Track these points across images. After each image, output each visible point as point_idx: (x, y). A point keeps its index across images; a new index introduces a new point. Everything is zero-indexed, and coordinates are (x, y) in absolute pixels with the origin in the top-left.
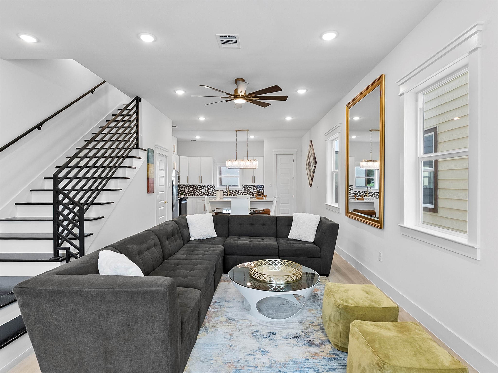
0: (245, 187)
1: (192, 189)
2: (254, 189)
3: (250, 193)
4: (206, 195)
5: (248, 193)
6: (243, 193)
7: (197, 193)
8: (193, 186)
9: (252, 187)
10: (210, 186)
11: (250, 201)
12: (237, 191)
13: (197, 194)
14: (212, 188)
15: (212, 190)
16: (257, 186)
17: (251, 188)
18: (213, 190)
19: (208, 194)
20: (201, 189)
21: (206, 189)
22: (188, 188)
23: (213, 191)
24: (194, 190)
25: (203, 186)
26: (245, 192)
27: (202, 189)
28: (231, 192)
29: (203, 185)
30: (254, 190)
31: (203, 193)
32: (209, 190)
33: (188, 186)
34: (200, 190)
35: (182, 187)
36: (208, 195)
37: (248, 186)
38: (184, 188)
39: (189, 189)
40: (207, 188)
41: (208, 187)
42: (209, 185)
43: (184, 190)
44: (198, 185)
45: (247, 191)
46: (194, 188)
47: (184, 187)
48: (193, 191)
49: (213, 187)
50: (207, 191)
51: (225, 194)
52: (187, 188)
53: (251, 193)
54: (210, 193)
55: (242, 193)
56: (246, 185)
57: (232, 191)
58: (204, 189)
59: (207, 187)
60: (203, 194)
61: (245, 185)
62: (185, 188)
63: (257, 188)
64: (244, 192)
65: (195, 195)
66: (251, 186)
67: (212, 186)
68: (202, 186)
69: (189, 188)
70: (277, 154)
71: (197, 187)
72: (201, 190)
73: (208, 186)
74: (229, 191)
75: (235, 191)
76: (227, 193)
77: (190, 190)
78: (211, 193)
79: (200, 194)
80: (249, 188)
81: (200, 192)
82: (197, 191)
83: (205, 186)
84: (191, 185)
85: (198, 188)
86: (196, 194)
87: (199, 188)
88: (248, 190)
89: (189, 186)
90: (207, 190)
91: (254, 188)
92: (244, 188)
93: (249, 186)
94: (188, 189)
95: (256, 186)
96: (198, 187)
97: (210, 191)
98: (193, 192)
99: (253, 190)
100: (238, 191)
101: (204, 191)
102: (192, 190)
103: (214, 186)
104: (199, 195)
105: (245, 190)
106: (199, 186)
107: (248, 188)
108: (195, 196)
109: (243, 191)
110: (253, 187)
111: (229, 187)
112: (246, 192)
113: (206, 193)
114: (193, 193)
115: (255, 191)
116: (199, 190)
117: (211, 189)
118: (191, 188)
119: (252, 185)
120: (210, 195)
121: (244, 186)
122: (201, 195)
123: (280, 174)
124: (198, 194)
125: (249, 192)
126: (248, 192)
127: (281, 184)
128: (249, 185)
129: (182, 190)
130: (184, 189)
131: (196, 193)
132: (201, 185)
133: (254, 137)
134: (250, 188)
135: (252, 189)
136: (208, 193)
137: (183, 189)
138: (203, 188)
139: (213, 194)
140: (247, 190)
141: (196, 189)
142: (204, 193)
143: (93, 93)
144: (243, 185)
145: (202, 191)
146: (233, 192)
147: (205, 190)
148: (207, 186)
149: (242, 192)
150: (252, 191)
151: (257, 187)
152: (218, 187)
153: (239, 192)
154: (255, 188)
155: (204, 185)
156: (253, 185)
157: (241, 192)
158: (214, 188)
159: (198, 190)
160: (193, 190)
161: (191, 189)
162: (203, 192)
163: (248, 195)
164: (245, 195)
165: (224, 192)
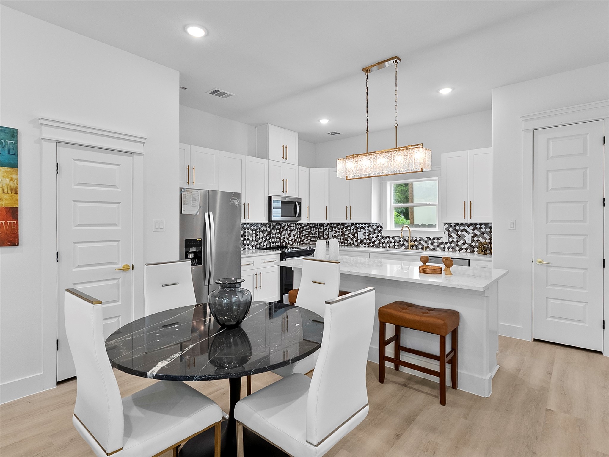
0: (451, 229)
1: (342, 232)
2: (476, 235)
3: (464, 244)
4: (365, 244)
5: (459, 243)
6: (446, 243)
7: (350, 241)
8: (342, 227)
9: (470, 229)
10: (373, 226)
12: (429, 239)
13: (349, 242)
14: (376, 231)
15: (376, 235)
16: (483, 226)
17: (466, 231)
18: (378, 236)
19: (370, 243)
20: (356, 232)
21: (365, 233)
22: (334, 229)
23: (379, 238)
24: (345, 235)
25: (361, 226)
26: (451, 243)
27: (359, 232)
28: (416, 240)
29: (359, 224)
30: (476, 239)
31: (359, 241)
32: (371, 236)
35: (325, 228)
36: (368, 244)
37: (457, 228)
38: (327, 230)
39: (336, 232)
40: (367, 231)
41: (370, 228)
42: (371, 225)
43: (328, 234)
44: (350, 225)
45: (455, 240)
46: (345, 229)
47: (327, 228)
48: (342, 235)
49: (379, 229)
50: (367, 237)
51: (403, 244)
52: (332, 231)
53: (466, 246)
54: (373, 240)
55: (442, 243)
56: (453, 225)
57: (418, 239)
58: (362, 233)
59: (367, 228)
60: (360, 242)
61: (450, 226)
62: (330, 230)
63: (483, 233)
64: (447, 241)
65: (346, 244)
66: (466, 228)
67: (376, 225)
69: (336, 229)
70: (533, 130)
71: (349, 228)
72: (356, 235)
73: (368, 227)
74: (412, 237)
75: (426, 239)
76: (407, 241)
77: (338, 233)
78: (375, 242)
79: (355, 242)
80: (462, 231)
81: (355, 239)
82: (349, 237)
83: (364, 226)
84: (339, 224)
85: (352, 231)
86: (347, 243)
87: (353, 230)
88: (460, 236)
89: (335, 225)
90: (367, 234)
91: (476, 231)
92: (449, 231)
93: (462, 228)
94: (334, 232)
95: (481, 228)
96: (352, 228)
97: (373, 237)
98: (342, 238)
99: (473, 237)
100: (434, 239)
101: (361, 236)
102: (341, 233)
103: (381, 227)
104: (353, 243)
105: (451, 236)
106: (353, 227)
107: (460, 233)
108: (346, 247)
109: (445, 238)
110: (473, 230)
111: (410, 230)
112: (453, 241)
113: (365, 241)
114: (342, 240)
115: (478, 240)
116: (353, 235)
117: (375, 233)
118: (339, 229)
119: (469, 226)
120: (373, 246)
121: (447, 226)
122: (356, 244)
123: (547, 191)
124: (350, 243)
125: (462, 242)
126: (457, 242)
127: (552, 221)
128: (462, 224)
129: (325, 233)
130: (328, 232)
131: (348, 241)
132: (356, 224)
133: (450, 90)
134: (464, 233)
135: (469, 233)
136: (368, 241)
137: (326, 232)
138: (359, 230)
139: (379, 243)
140: (455, 236)
141: (347, 232)
142: (362, 241)
144: (445, 224)
145: (357, 237)
146: (420, 240)
149: (444, 242)
150: (468, 238)
151: (483, 230)
152: (388, 229)
153: (436, 241)
154: (478, 233)
155: (362, 224)
156: (471, 225)
157: (440, 241)
158: (381, 230)
159: (350, 235)
160: (343, 234)
161: (339, 232)
163: (459, 250)
164: (451, 250)
165: (402, 240)
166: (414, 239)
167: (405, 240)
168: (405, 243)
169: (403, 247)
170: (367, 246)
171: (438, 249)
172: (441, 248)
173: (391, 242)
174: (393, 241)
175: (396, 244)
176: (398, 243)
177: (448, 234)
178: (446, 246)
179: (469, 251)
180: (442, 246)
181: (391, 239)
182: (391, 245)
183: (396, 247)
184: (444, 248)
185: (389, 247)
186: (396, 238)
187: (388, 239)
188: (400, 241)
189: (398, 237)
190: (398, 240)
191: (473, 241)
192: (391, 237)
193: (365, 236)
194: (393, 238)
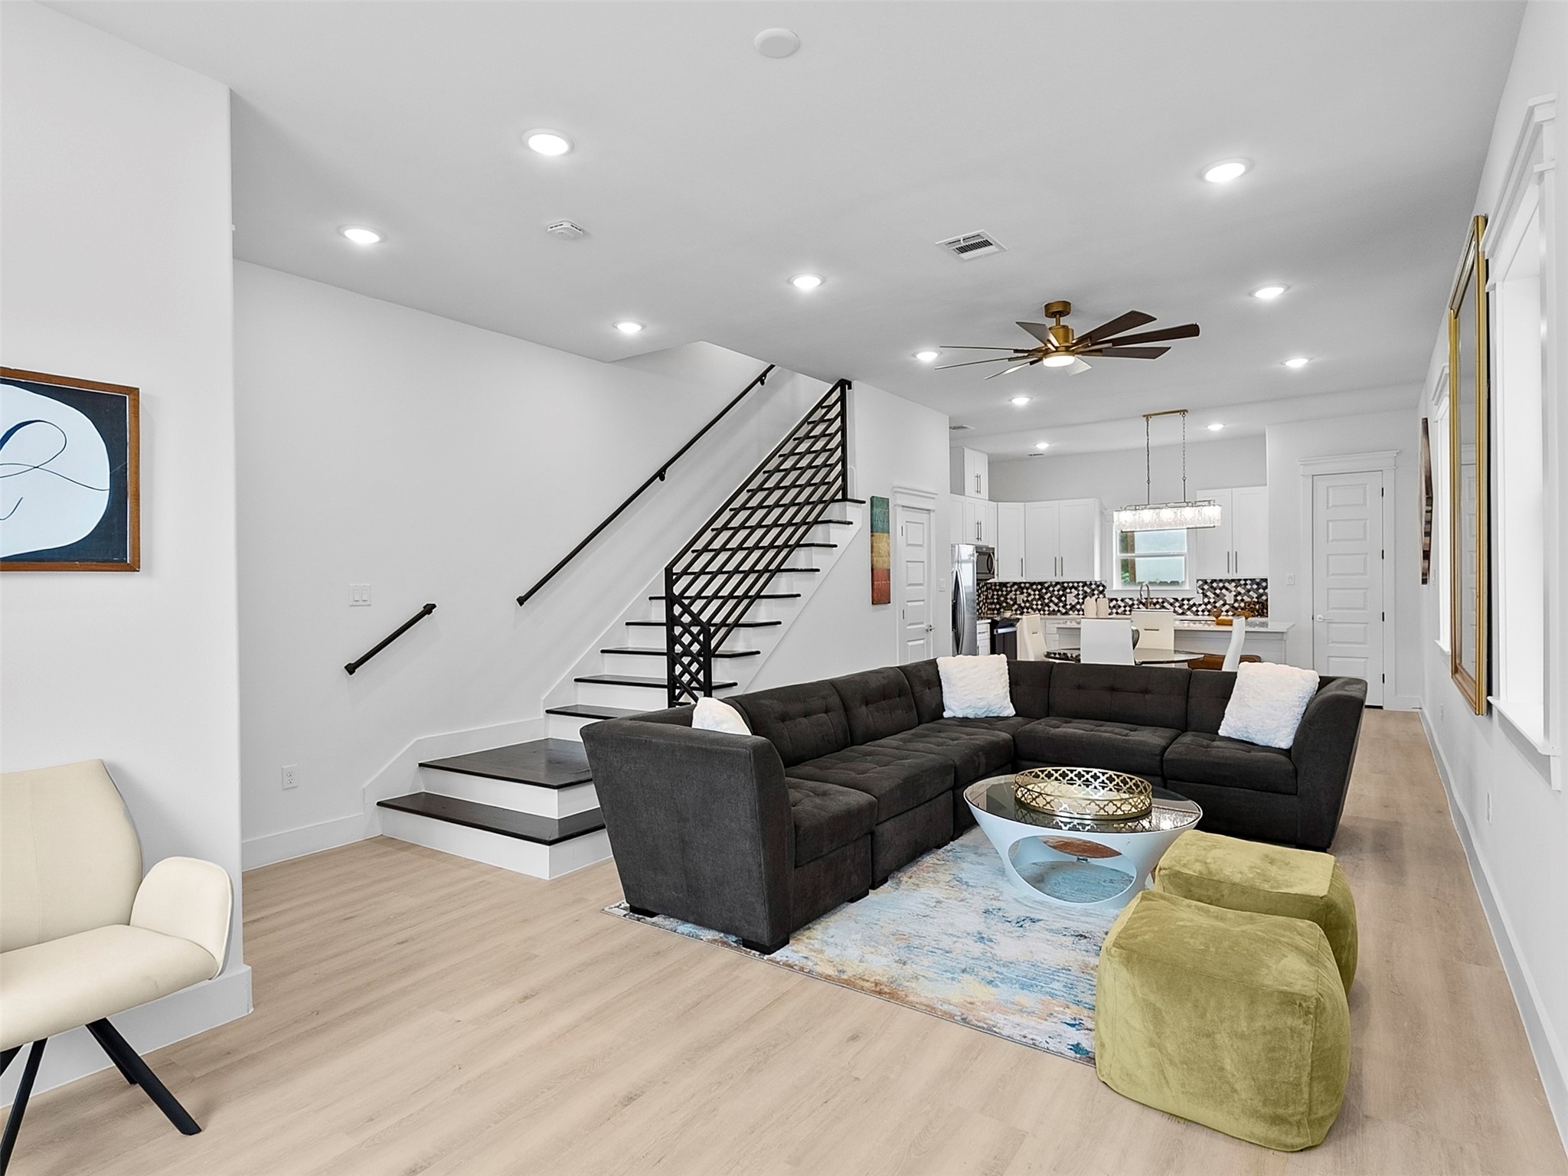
0: (1206, 587)
1: (1039, 595)
2: (1239, 593)
3: (1224, 605)
4: (1079, 611)
5: (1217, 605)
6: (1200, 605)
7: (1053, 607)
8: (1039, 587)
9: (1231, 586)
10: (1091, 584)
11: (1175, 630)
12: (1176, 600)
13: (1051, 609)
14: (1096, 592)
15: (1096, 596)
16: (1249, 582)
17: (1227, 589)
20: (1063, 595)
21: (1078, 594)
22: (1025, 591)
24: (1045, 599)
25: (1071, 585)
26: (1206, 605)
27: (1068, 595)
28: (1158, 602)
29: (1068, 583)
30: (1239, 598)
31: (1068, 607)
33: (1068, 586)
34: (1061, 596)
35: (1009, 589)
37: (1215, 585)
38: (1014, 593)
39: (1030, 595)
40: (1081, 592)
41: (1086, 588)
42: (1088, 583)
43: (1016, 598)
44: (1054, 584)
45: (1212, 600)
46: (1044, 591)
47: (1013, 589)
48: (1039, 599)
49: (1101, 588)
50: (1080, 601)
52: (1022, 593)
53: (1227, 607)
55: (1194, 605)
56: (1209, 581)
57: (1160, 600)
58: (1073, 595)
59: (1081, 588)
60: (1071, 609)
61: (1205, 582)
62: (1018, 593)
63: (1249, 591)
64: (1201, 603)
65: (1047, 612)
66: (1227, 585)
67: (1095, 584)
68: (1066, 585)
69: (1030, 591)
70: (1313, 476)
71: (1051, 589)
72: (1063, 599)
73: (1083, 587)
74: (1152, 599)
75: (1172, 601)
76: (1143, 604)
77: (1032, 597)
79: (1061, 609)
80: (1221, 589)
81: (1061, 604)
82: (1052, 601)
83: (1076, 585)
84: (1034, 583)
85: (1056, 593)
86: (1049, 610)
87: (1058, 591)
88: (1218, 596)
89: (1027, 585)
90: (1081, 597)
91: (1239, 589)
92: (1203, 589)
93: (1221, 585)
94: (1025, 595)
95: (1246, 584)
96: (1056, 589)
98: (1039, 603)
99: (1236, 596)
100: (1183, 600)
101: (1071, 599)
102: (1037, 597)
103: (1103, 586)
104: (1059, 611)
105: (1206, 596)
106: (1059, 587)
107: (1218, 591)
108: (1047, 616)
109: (1198, 599)
110: (1236, 587)
111: (1150, 589)
112: (1209, 602)
113: (1078, 606)
114: (1039, 607)
115: (1242, 600)
116: (1058, 599)
117: (1094, 595)
118: (1034, 591)
119: (1230, 581)
121: (1200, 583)
122: (1064, 611)
123: (1328, 542)
124: (1054, 610)
125: (1221, 602)
126: (1215, 602)
127: (1333, 574)
128: (1221, 581)
129: (1009, 597)
130: (1016, 595)
131: (1049, 607)
132: (1063, 583)
133: (1222, 426)
134: (1224, 591)
135: (1231, 592)
137: (1012, 595)
138: (1068, 591)
140: (1212, 596)
141: (1049, 595)
142: (1073, 607)
143: (763, 383)
144: (1198, 581)
145: (1066, 601)
146: (1163, 602)
147: (1075, 597)
148: (1081, 584)
149: (1197, 603)
150: (1230, 598)
151: (1249, 587)
152: (1114, 588)
153: (1186, 602)
154: (1243, 591)
155: (1073, 583)
156: (1233, 580)
157: (1191, 603)
158: (1103, 590)
159: (1053, 599)
160: (1042, 597)
161: (1035, 595)
162: (1071, 604)
164: (1206, 613)
165: (1136, 602)
166: (1155, 601)
167: (1141, 602)
168: (1141, 606)
171: (1189, 613)
172: (1192, 612)
173: (1120, 607)
174: (1122, 604)
175: (1128, 609)
176: (1130, 606)
177: (1203, 593)
178: (1200, 609)
179: (1230, 613)
180: (1194, 609)
181: (1119, 603)
182: (1119, 611)
183: (1128, 613)
184: (1197, 611)
185: (1117, 613)
186: (1127, 600)
187: (1114, 602)
188: (1133, 604)
189: (1130, 599)
190: (1130, 603)
191: (1236, 601)
192: (1119, 599)
193: (1079, 599)
194: (1122, 600)
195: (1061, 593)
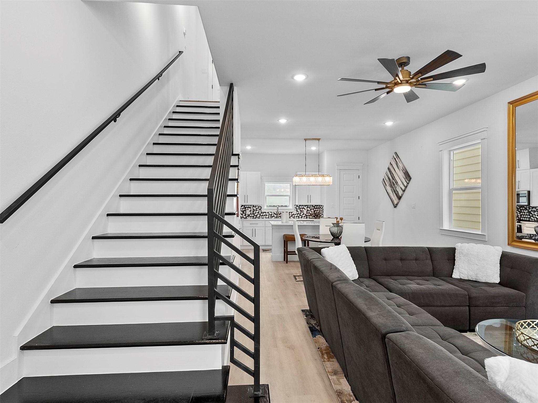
0: (297, 208)
2: (308, 210)
5: (301, 214)
6: (295, 214)
7: (241, 215)
9: (306, 208)
12: (287, 212)
14: (258, 209)
15: (258, 211)
16: (311, 206)
17: (304, 209)
18: (259, 212)
19: (254, 216)
25: (248, 206)
26: (297, 214)
27: (247, 210)
31: (247, 215)
37: (300, 207)
40: (252, 210)
41: (254, 208)
42: (255, 206)
45: (299, 213)
49: (260, 208)
51: (274, 216)
53: (304, 215)
54: (256, 214)
55: (293, 214)
56: (298, 206)
58: (249, 210)
59: (252, 208)
63: (311, 209)
66: (304, 207)
67: (258, 206)
68: (246, 206)
70: (340, 169)
72: (245, 212)
73: (253, 207)
76: (276, 214)
78: (257, 215)
80: (302, 209)
81: (244, 214)
83: (250, 206)
88: (301, 211)
91: (308, 209)
92: (296, 209)
93: (302, 207)
95: (310, 207)
97: (256, 213)
99: (307, 211)
101: (248, 212)
104: (243, 217)
105: (297, 211)
107: (301, 209)
109: (295, 212)
110: (307, 208)
113: (251, 215)
115: (309, 213)
116: (243, 212)
117: (257, 210)
120: (256, 218)
121: (296, 206)
122: (245, 217)
123: (344, 193)
125: (302, 213)
127: (345, 204)
128: (302, 205)
133: (316, 148)
134: (303, 209)
139: (260, 216)
140: (299, 211)
142: (249, 215)
150: (305, 212)
151: (311, 208)
152: (265, 208)
153: (290, 213)
154: (309, 210)
156: (306, 205)
159: (241, 212)
163: (301, 218)
164: (297, 217)
165: (273, 214)
166: (280, 213)
167: (275, 213)
168: (275, 215)
169: (274, 217)
170: (252, 218)
171: (291, 217)
172: (293, 217)
173: (267, 215)
174: (268, 214)
175: (270, 216)
176: (271, 215)
177: (296, 210)
178: (295, 216)
179: (305, 217)
180: (293, 216)
181: (267, 214)
182: (267, 217)
183: (270, 218)
184: (294, 217)
185: (266, 218)
186: (270, 213)
187: (265, 213)
188: (272, 214)
189: (271, 212)
190: (271, 214)
191: (307, 213)
192: (267, 212)
193: (251, 212)
194: (268, 213)
195: (244, 210)
